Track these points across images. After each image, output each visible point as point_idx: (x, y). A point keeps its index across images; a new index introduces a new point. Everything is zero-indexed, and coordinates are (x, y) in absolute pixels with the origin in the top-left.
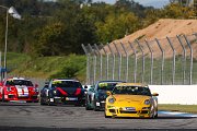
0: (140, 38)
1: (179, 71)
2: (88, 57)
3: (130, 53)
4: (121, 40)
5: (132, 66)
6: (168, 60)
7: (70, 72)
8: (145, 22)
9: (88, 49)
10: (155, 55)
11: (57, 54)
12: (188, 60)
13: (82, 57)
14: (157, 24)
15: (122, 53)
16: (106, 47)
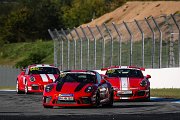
0: (107, 22)
1: (148, 54)
2: (55, 43)
4: (89, 25)
5: (100, 50)
6: (136, 43)
7: (37, 58)
8: (113, 5)
9: (55, 34)
10: (123, 39)
11: (23, 41)
12: (158, 43)
13: (49, 42)
14: (124, 7)
15: (89, 37)
16: (73, 32)
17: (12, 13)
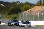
2: (19, 15)
3: (28, 14)
4: (27, 11)
5: (29, 17)
6: (37, 15)
7: (15, 18)
8: (32, 7)
9: (19, 13)
10: (34, 14)
11: (12, 14)
13: (18, 15)
15: (27, 14)
16: (23, 13)
17: (10, 8)
